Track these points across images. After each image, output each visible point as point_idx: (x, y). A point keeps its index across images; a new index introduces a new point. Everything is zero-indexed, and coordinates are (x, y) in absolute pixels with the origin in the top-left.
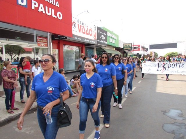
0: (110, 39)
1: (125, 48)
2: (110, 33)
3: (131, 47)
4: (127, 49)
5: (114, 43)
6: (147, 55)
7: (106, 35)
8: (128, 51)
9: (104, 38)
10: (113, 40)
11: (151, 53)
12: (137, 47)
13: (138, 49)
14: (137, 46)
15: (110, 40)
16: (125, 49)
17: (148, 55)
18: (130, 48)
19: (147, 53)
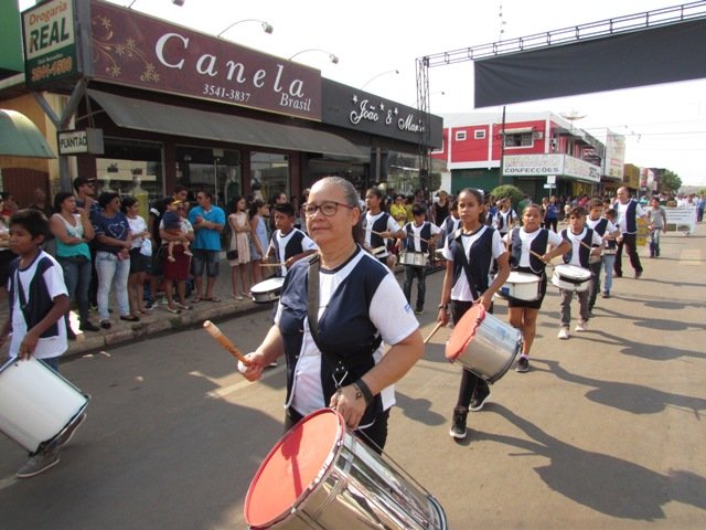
6: (598, 180)
11: (631, 171)
12: (529, 134)
13: (532, 146)
14: (529, 129)
17: (604, 179)
19: (599, 170)
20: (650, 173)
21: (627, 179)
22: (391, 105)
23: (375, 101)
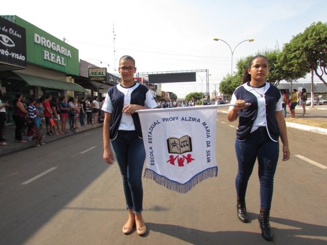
0: (45, 52)
1: (92, 77)
2: (43, 38)
3: (105, 75)
4: (96, 79)
5: (65, 65)
7: (19, 36)
8: (101, 84)
9: (10, 43)
10: (58, 57)
11: (163, 93)
15: (46, 55)
16: (92, 79)
18: (103, 79)
19: (156, 93)
20: (168, 94)
21: (162, 96)
22: (115, 77)
23: (113, 76)
